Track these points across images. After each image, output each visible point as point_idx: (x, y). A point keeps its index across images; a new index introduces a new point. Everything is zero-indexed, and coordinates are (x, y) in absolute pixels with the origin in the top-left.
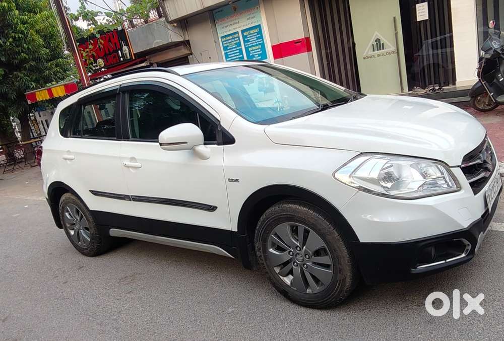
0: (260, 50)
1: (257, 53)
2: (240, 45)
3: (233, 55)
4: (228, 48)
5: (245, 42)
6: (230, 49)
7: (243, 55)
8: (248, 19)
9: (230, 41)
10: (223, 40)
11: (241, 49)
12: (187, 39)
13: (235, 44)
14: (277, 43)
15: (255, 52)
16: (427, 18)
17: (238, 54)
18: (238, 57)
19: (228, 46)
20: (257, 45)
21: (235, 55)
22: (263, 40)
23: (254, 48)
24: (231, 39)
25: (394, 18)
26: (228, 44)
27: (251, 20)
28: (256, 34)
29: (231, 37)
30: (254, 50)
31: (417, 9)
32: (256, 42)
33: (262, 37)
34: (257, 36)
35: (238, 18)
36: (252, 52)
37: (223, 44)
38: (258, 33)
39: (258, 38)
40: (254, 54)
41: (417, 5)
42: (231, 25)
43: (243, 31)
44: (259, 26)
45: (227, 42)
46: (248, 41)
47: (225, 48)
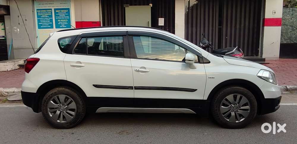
0: (66, 22)
1: (64, 24)
2: (52, 17)
3: (45, 22)
4: (41, 17)
5: (55, 15)
6: (42, 18)
7: (52, 22)
8: (61, 4)
9: (44, 13)
10: (38, 11)
11: (52, 19)
12: (9, 5)
13: (48, 15)
14: (80, 20)
15: (62, 23)
16: (163, 25)
17: (49, 22)
18: (48, 23)
19: (41, 16)
20: (65, 19)
21: (46, 22)
22: (70, 17)
23: (62, 20)
24: (45, 12)
25: (148, 22)
26: (42, 15)
27: (63, 5)
28: (65, 13)
29: (45, 11)
30: (62, 21)
31: (159, 20)
32: (64, 18)
33: (69, 15)
34: (66, 14)
35: (54, 2)
36: (60, 22)
37: (37, 14)
38: (67, 13)
39: (66, 15)
40: (62, 24)
41: (159, 19)
42: (47, 4)
43: (55, 10)
44: (68, 9)
45: (41, 13)
46: (59, 16)
47: (38, 17)
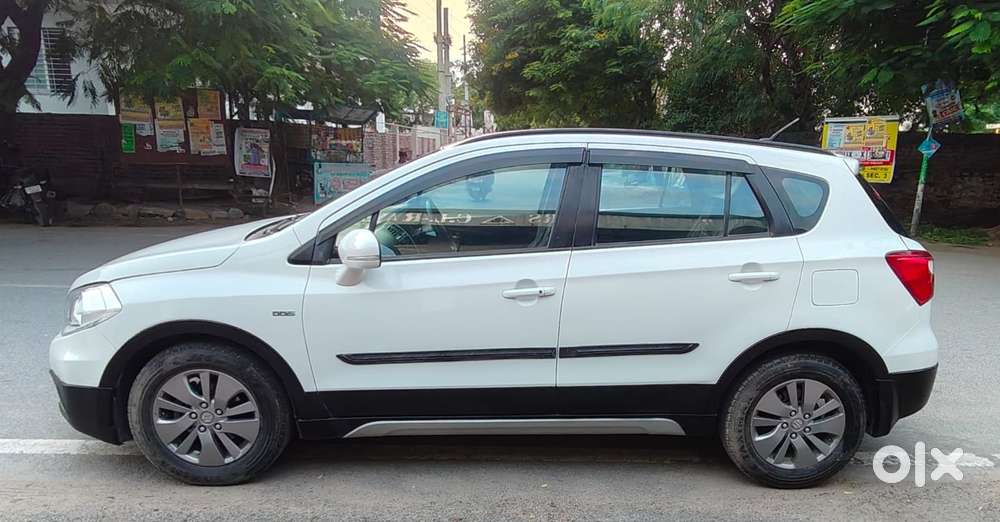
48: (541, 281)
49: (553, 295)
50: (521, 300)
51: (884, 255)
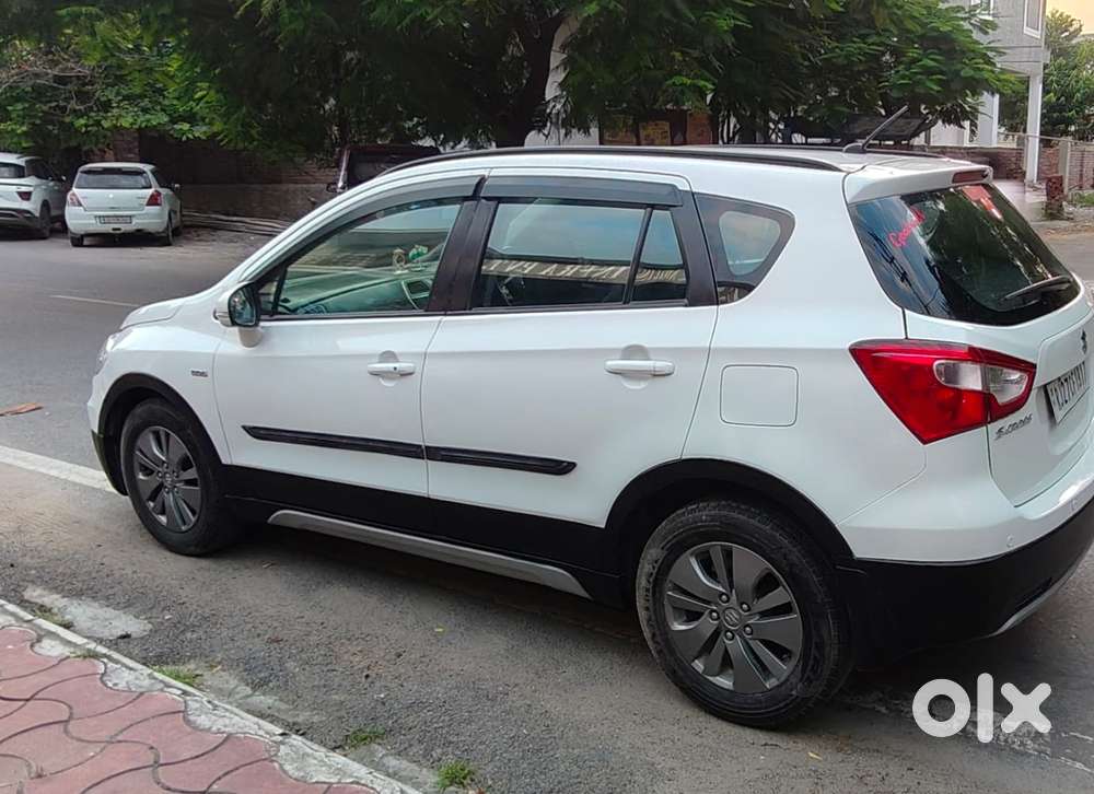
48: (401, 354)
49: (411, 374)
50: (383, 378)
51: (848, 346)
